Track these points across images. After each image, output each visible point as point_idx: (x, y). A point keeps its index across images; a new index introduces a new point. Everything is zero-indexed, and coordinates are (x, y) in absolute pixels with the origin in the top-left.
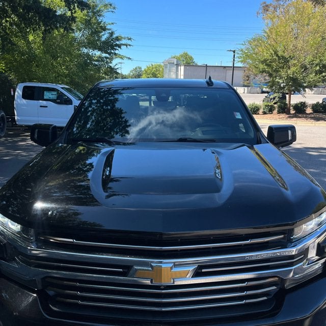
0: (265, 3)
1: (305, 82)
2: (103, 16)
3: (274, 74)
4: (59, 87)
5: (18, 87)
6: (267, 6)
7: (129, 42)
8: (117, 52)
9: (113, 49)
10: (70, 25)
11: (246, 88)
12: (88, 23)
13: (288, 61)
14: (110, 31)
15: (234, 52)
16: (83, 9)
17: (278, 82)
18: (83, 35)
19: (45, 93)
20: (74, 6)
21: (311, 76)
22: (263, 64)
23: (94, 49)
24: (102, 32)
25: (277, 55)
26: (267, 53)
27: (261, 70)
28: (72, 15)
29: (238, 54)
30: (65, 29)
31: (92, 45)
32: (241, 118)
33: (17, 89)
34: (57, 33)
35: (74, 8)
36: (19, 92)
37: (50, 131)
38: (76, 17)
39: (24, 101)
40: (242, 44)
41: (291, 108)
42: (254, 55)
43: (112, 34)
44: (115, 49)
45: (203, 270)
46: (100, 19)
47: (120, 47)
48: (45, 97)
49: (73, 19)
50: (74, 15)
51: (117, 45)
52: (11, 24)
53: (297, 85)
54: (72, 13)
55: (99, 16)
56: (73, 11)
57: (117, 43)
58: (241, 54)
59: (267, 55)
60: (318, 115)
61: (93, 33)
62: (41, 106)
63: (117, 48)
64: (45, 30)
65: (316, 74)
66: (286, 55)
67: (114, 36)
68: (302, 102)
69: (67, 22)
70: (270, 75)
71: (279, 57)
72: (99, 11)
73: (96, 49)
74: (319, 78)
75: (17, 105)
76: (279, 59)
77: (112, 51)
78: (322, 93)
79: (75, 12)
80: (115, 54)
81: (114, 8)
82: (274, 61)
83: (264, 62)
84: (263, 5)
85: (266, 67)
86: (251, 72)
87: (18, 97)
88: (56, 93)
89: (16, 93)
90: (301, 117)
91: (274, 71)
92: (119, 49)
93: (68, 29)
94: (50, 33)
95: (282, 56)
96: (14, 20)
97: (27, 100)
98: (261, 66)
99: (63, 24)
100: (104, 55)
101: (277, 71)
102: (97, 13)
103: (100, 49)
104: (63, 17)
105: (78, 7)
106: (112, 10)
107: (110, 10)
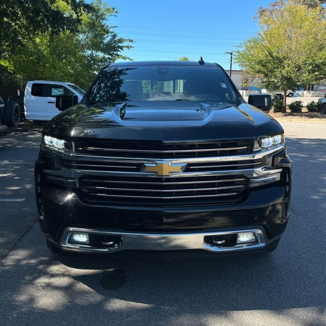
0: (261, 8)
1: (299, 81)
2: (106, 20)
3: (270, 74)
4: (66, 84)
5: (28, 84)
6: (263, 11)
7: (130, 44)
8: (119, 53)
9: (115, 50)
10: (76, 27)
11: (245, 91)
12: (92, 26)
13: (282, 62)
14: (113, 34)
15: (231, 54)
16: (89, 12)
17: (274, 82)
18: (87, 38)
19: (53, 89)
20: (80, 9)
21: (304, 75)
22: (259, 64)
23: (98, 50)
24: (105, 35)
25: (272, 56)
26: (263, 54)
27: (257, 70)
28: (78, 18)
29: (235, 56)
30: (72, 31)
31: (96, 46)
32: (226, 87)
33: (27, 87)
34: (62, 35)
35: (80, 12)
36: (28, 89)
37: (72, 99)
38: (82, 19)
39: (33, 97)
40: (239, 46)
41: (287, 107)
42: (250, 56)
43: (115, 36)
44: (118, 51)
45: (191, 167)
46: (103, 22)
47: (122, 49)
48: (53, 94)
49: (79, 21)
50: (80, 18)
51: (119, 47)
52: (20, 27)
53: (291, 85)
54: (78, 16)
55: (102, 19)
56: (79, 14)
57: (120, 45)
58: (238, 56)
59: (262, 56)
60: (312, 114)
61: (96, 36)
62: (49, 102)
63: (120, 49)
64: (53, 32)
65: (309, 73)
66: (281, 56)
67: (117, 38)
68: (297, 102)
69: (73, 25)
70: (266, 75)
71: (273, 58)
72: (102, 15)
73: (99, 50)
74: (312, 77)
75: (26, 101)
76: (274, 60)
77: (115, 53)
78: (320, 95)
79: (81, 15)
80: (118, 55)
81: (117, 12)
82: (269, 62)
83: (260, 62)
84: (260, 10)
85: (261, 68)
86: (248, 75)
87: (27, 93)
88: (62, 90)
89: (26, 90)
90: (296, 115)
91: (269, 71)
92: (121, 51)
93: (74, 31)
94: (57, 34)
95: (277, 57)
96: (22, 24)
97: (36, 97)
98: (258, 67)
99: (69, 25)
100: (107, 56)
101: (272, 71)
102: (101, 17)
103: (103, 51)
104: (69, 19)
105: (83, 10)
106: (115, 14)
107: (112, 14)
